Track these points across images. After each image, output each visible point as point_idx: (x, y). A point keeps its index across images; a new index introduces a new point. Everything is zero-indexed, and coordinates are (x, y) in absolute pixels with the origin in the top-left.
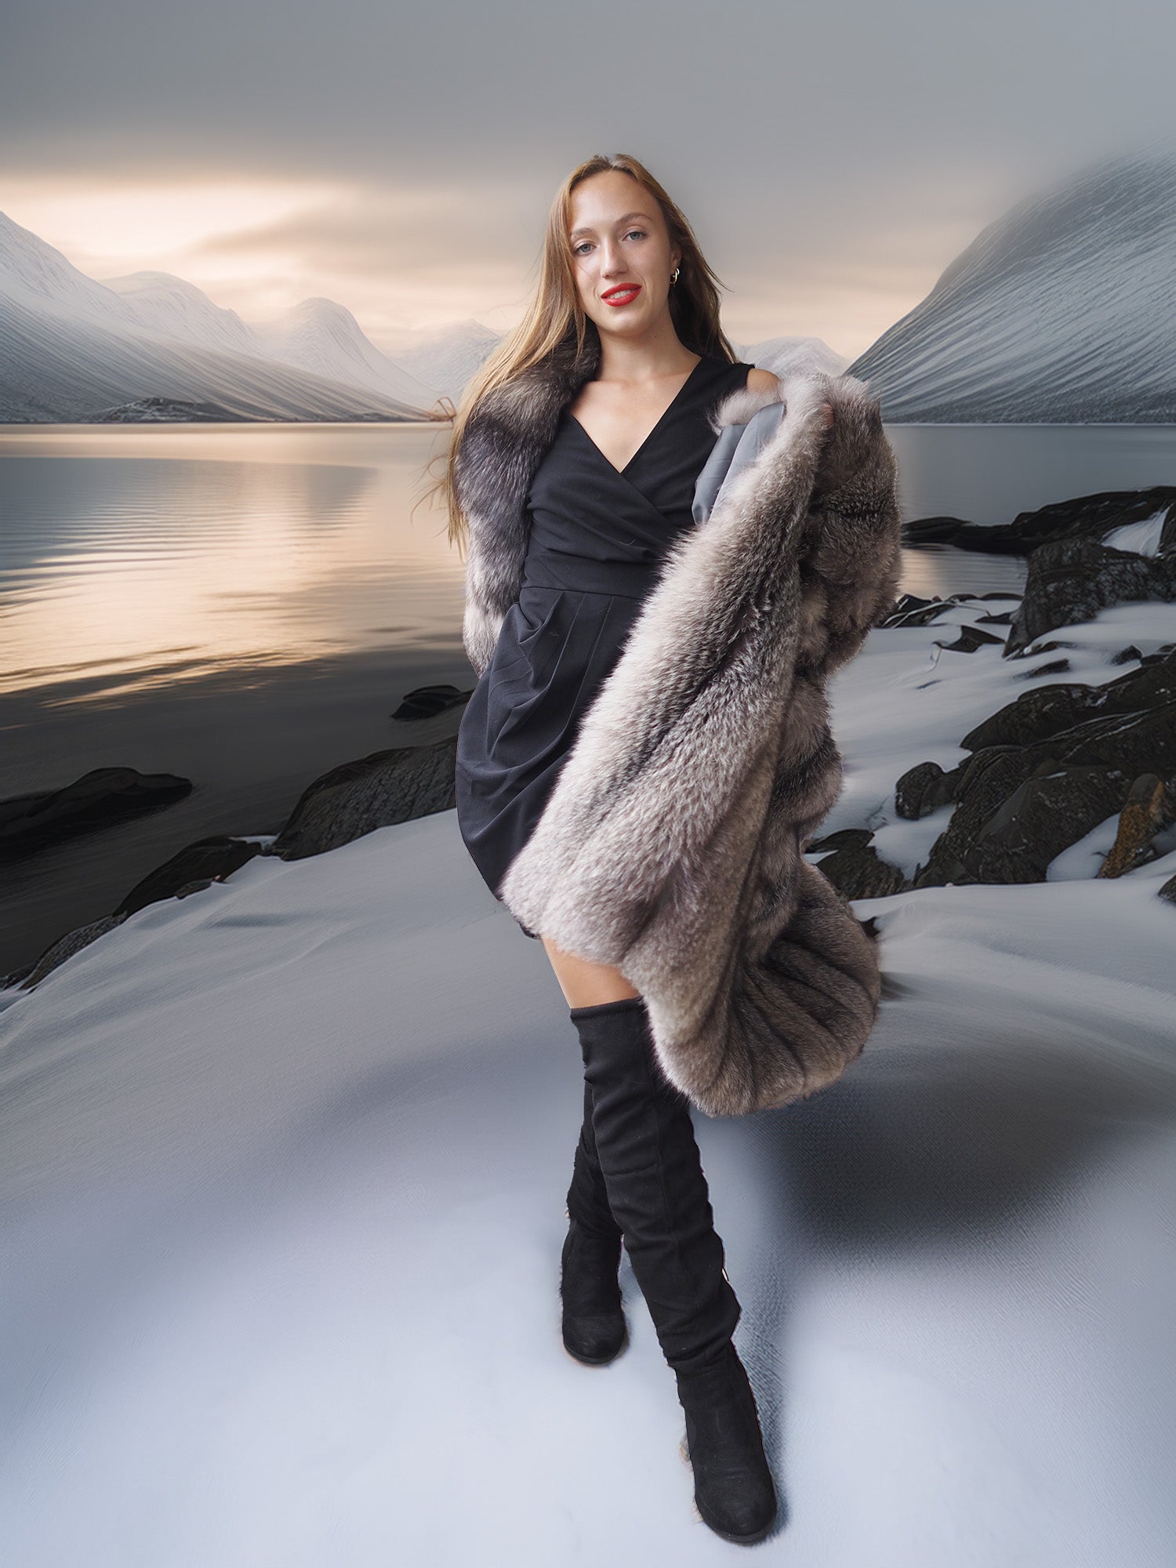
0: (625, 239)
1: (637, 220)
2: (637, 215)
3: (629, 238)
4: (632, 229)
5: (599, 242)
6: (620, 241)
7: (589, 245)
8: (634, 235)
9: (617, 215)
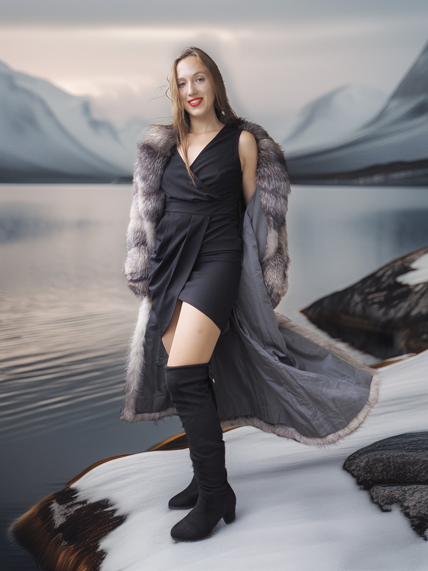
0: (196, 81)
1: (200, 74)
2: (200, 72)
3: (198, 81)
4: (199, 78)
5: (187, 82)
6: (195, 82)
7: (184, 84)
8: (200, 80)
9: (193, 73)
